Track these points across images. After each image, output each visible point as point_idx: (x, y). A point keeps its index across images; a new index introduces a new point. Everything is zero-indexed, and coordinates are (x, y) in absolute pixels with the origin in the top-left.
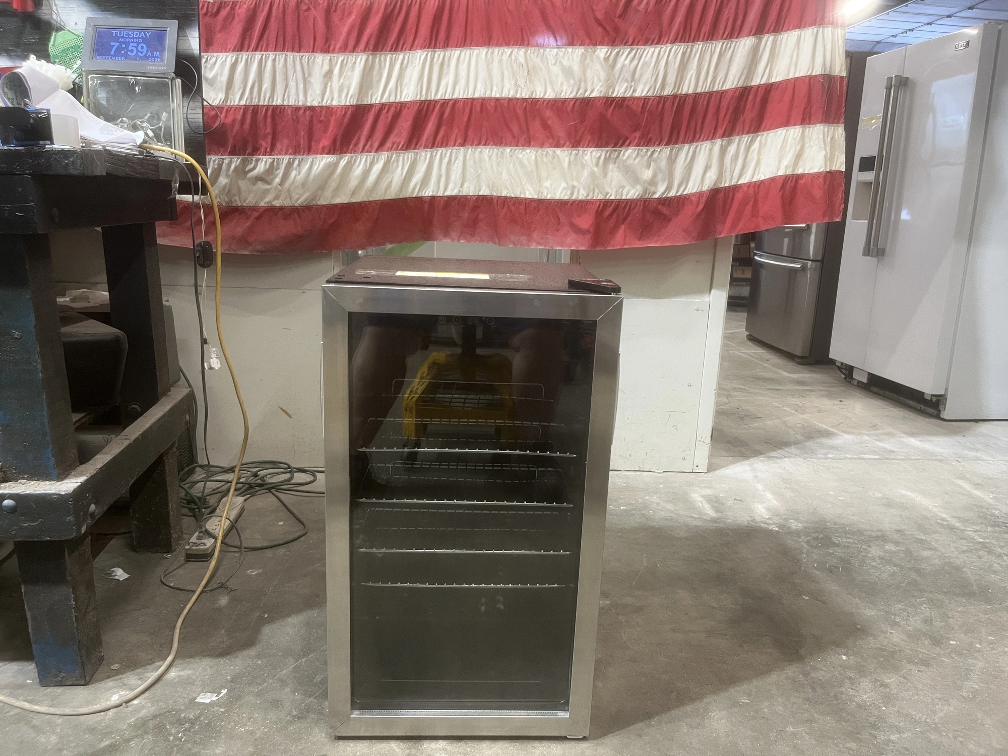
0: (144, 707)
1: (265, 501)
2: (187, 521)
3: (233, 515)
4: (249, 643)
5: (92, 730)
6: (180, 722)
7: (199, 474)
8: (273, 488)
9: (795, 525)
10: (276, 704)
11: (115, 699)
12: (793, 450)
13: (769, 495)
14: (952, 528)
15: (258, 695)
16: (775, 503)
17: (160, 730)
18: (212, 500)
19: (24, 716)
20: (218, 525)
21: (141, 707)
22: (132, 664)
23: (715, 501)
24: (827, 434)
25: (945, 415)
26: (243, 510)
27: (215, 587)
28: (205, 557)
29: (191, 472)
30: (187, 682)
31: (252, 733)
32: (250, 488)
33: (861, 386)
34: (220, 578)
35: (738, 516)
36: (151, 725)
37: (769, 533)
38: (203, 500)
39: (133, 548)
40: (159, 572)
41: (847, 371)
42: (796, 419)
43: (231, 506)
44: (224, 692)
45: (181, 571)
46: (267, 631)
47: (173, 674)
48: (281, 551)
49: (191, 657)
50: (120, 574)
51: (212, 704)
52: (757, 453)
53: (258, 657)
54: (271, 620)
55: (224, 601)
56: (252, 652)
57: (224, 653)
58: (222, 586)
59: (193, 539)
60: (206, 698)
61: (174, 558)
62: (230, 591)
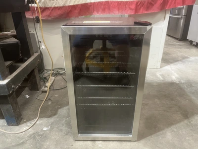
0: (31, 131)
1: (59, 77)
2: (42, 83)
3: (52, 81)
4: (55, 114)
5: (19, 137)
6: (39, 135)
7: (45, 71)
8: (61, 74)
9: (183, 81)
10: (61, 130)
11: (25, 129)
12: (180, 62)
13: (176, 74)
15: (57, 128)
16: (177, 76)
17: (34, 137)
18: (48, 78)
19: (4, 134)
20: (48, 84)
21: (30, 131)
22: (29, 120)
23: (162, 75)
24: (187, 58)
26: (54, 80)
27: (48, 99)
28: (46, 92)
29: (43, 71)
30: (41, 124)
31: (56, 138)
32: (56, 75)
33: (194, 45)
34: (49, 97)
35: (168, 80)
36: (32, 136)
37: (177, 84)
38: (45, 78)
39: (31, 90)
40: (36, 95)
41: (191, 42)
42: (180, 54)
43: (52, 79)
44: (49, 127)
45: (41, 95)
46: (60, 111)
47: (38, 122)
48: (63, 90)
49: (42, 118)
50: (27, 96)
51: (46, 130)
52: (172, 63)
53: (57, 118)
54: (60, 108)
55: (50, 103)
56: (56, 116)
57: (50, 117)
58: (50, 99)
59: (43, 88)
60: (45, 129)
61: (39, 92)
62: (51, 100)
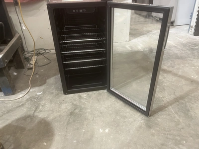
0: (27, 97)
1: (41, 57)
2: (26, 62)
3: (35, 60)
4: (45, 83)
5: (18, 102)
6: (35, 98)
7: (26, 53)
8: (42, 54)
9: (146, 50)
10: (52, 93)
11: (21, 96)
12: (145, 35)
13: (141, 45)
14: (175, 47)
17: (31, 100)
18: (30, 58)
19: (3, 102)
20: (33, 62)
21: (26, 97)
22: (22, 89)
23: (131, 47)
24: (151, 31)
25: (174, 25)
27: (36, 74)
28: (32, 69)
29: (24, 53)
30: (35, 91)
32: (38, 54)
34: (36, 72)
35: (135, 49)
36: (29, 100)
37: (141, 52)
38: (28, 58)
39: (16, 69)
40: (23, 72)
42: (145, 29)
43: (34, 58)
44: (42, 92)
45: (27, 72)
46: (47, 81)
47: (31, 90)
48: (47, 66)
49: (34, 87)
50: (15, 74)
52: (138, 36)
54: (48, 79)
55: (38, 76)
59: (28, 66)
60: (39, 94)
61: (25, 70)
62: (38, 74)
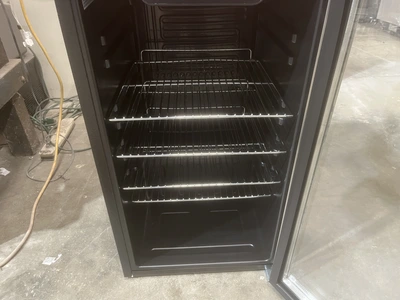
0: (12, 270)
4: (75, 218)
6: (32, 281)
9: (378, 119)
10: (91, 264)
13: (360, 101)
15: (81, 257)
16: (363, 106)
17: (20, 287)
24: (381, 61)
26: (74, 125)
27: (57, 177)
28: (51, 158)
29: (47, 102)
30: (38, 249)
31: (76, 288)
33: (393, 34)
34: (61, 171)
36: (15, 284)
38: (51, 122)
39: (13, 154)
40: (26, 168)
41: (385, 27)
42: (363, 54)
44: (60, 256)
45: (38, 168)
46: (86, 207)
47: (30, 243)
49: (41, 229)
50: (5, 172)
51: (52, 266)
53: (81, 228)
54: (88, 200)
55: (62, 187)
56: (77, 224)
57: (61, 225)
58: (61, 177)
59: (44, 149)
60: (49, 261)
61: (35, 159)
62: (65, 180)
